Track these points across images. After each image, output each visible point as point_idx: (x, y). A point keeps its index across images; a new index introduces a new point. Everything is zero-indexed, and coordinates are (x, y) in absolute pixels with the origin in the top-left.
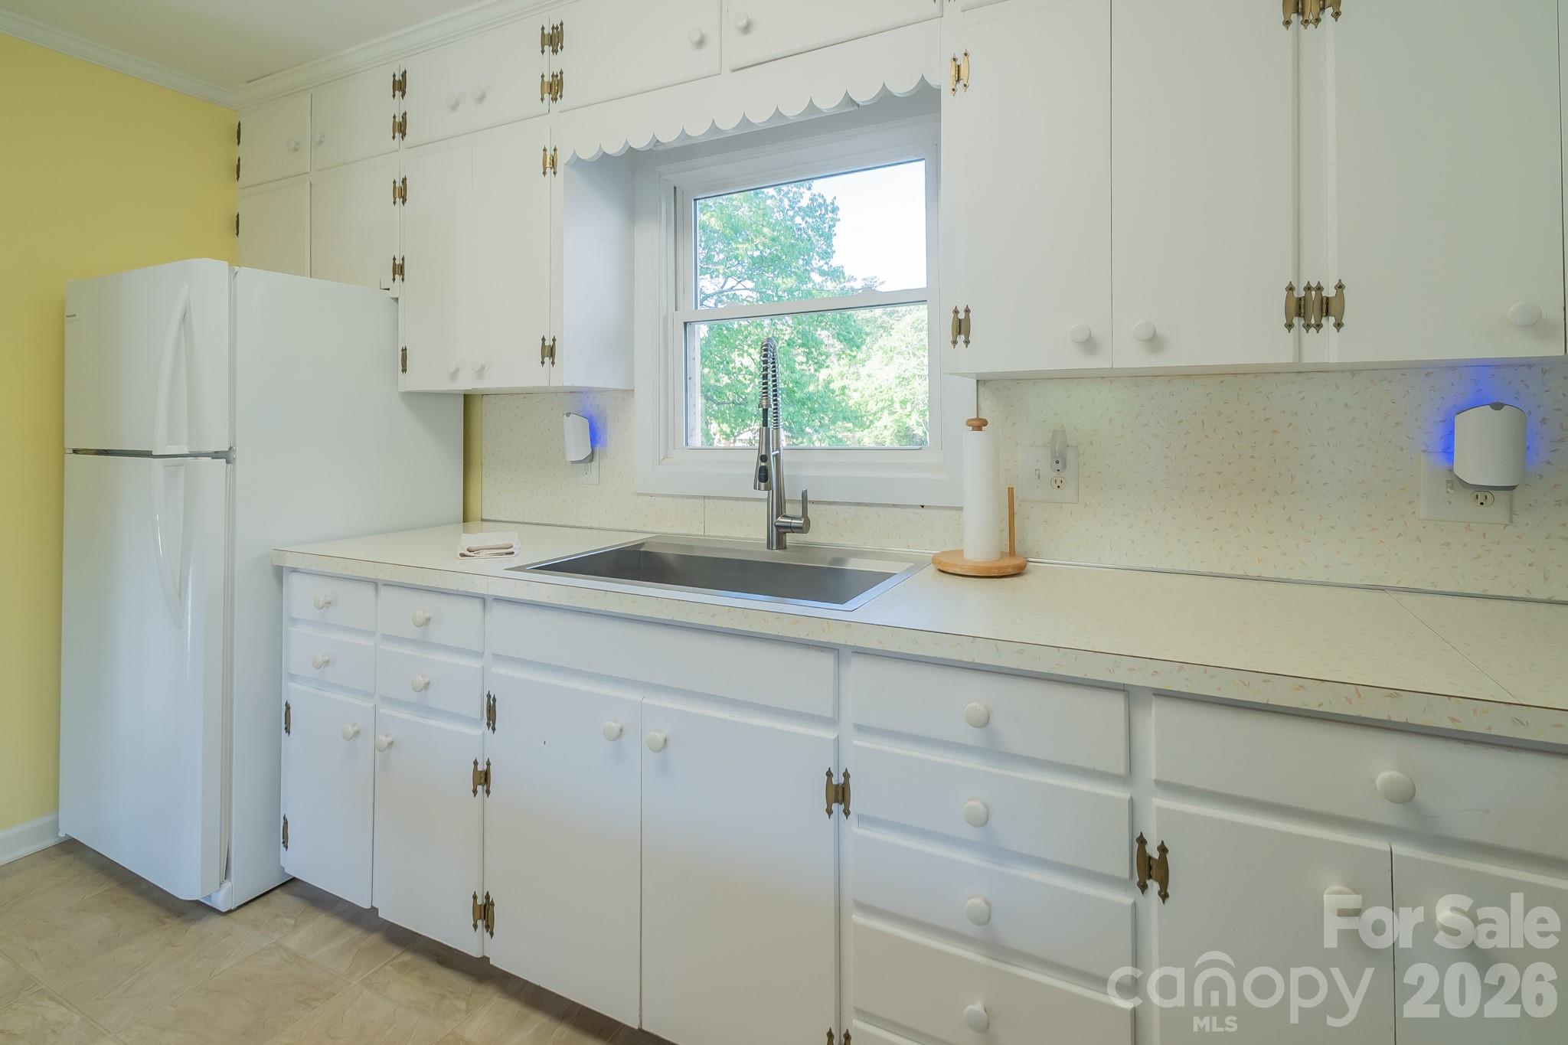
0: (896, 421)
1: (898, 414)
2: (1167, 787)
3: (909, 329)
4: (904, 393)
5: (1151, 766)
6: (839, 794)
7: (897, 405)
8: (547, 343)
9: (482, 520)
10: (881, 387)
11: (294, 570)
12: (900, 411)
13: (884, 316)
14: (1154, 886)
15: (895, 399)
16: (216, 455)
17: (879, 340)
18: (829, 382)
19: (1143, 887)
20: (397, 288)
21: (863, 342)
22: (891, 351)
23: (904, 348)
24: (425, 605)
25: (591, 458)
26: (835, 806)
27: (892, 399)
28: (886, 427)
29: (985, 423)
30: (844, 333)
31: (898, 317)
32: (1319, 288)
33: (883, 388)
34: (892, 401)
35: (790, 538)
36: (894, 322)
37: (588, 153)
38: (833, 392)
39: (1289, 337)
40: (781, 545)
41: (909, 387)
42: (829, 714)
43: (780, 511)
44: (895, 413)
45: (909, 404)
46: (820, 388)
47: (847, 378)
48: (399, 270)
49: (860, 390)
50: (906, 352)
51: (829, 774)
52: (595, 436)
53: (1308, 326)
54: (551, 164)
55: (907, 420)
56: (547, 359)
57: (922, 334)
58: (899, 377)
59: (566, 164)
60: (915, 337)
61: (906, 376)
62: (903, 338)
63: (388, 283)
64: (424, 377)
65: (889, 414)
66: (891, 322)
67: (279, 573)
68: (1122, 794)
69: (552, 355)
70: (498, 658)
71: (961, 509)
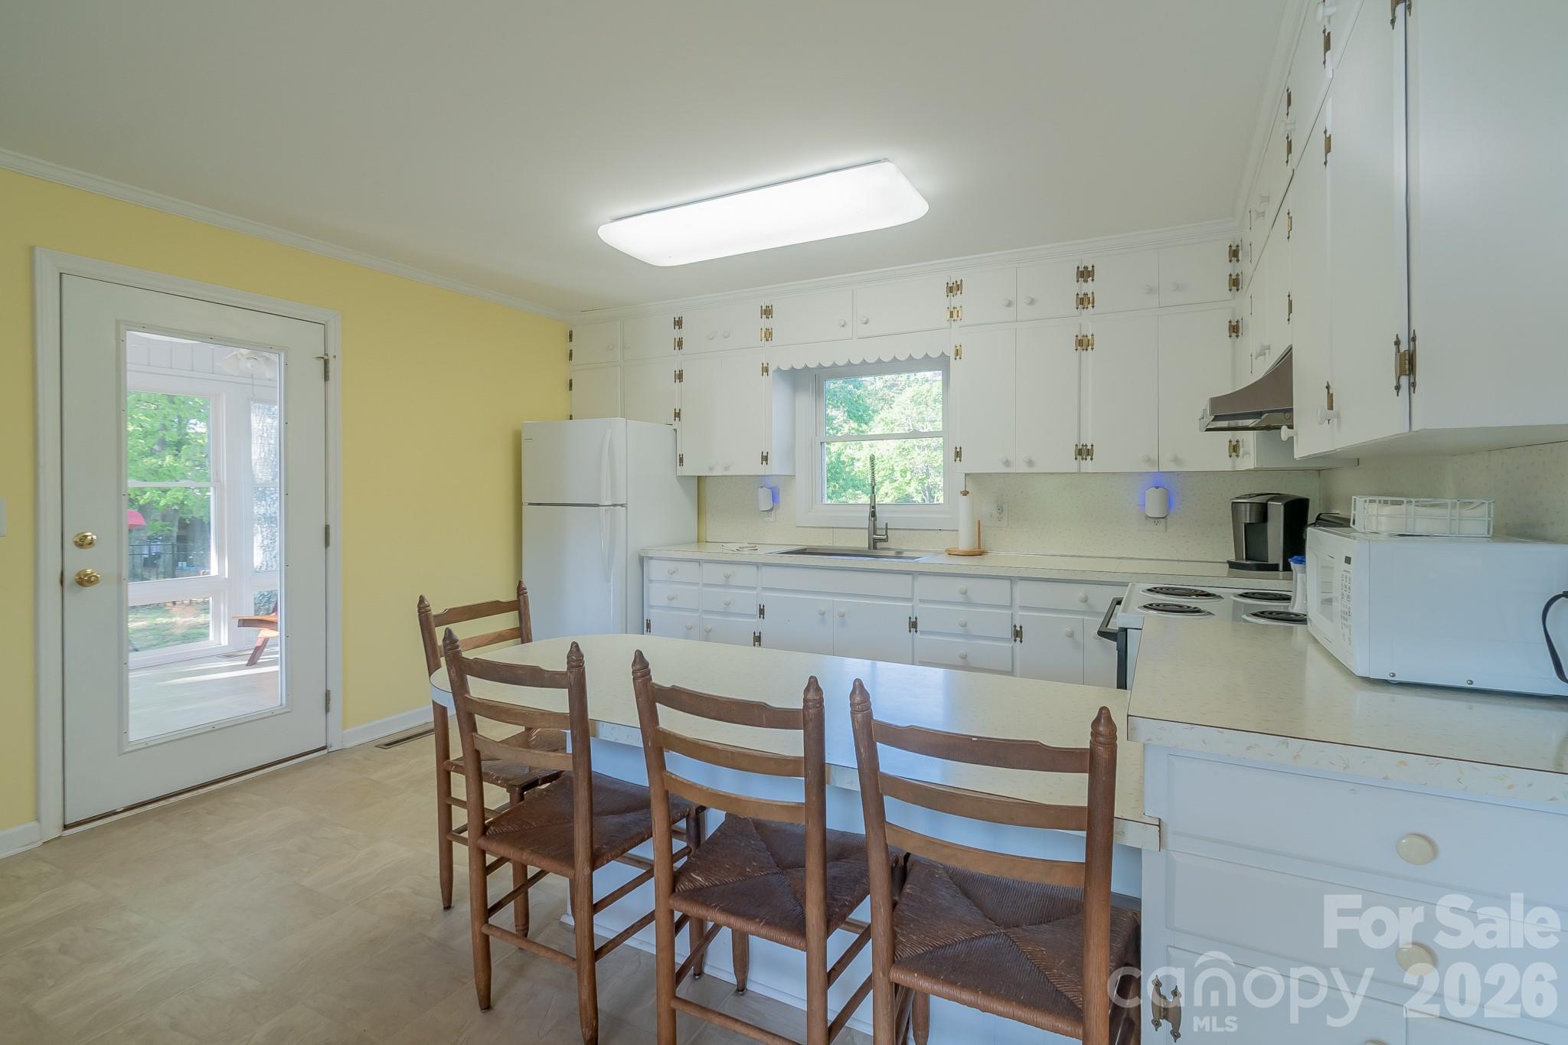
0: (896, 488)
1: (898, 482)
2: (1023, 608)
3: (909, 403)
4: (904, 463)
5: (1018, 602)
6: (913, 625)
7: (897, 474)
8: (764, 454)
9: (707, 542)
10: (882, 456)
11: (651, 558)
12: (901, 479)
13: (885, 389)
14: (1018, 639)
15: (896, 468)
16: (622, 505)
17: (881, 413)
18: (840, 455)
19: (1015, 640)
20: (676, 424)
21: (871, 419)
22: (892, 423)
23: (904, 420)
24: (728, 569)
25: (771, 510)
26: (912, 629)
27: (893, 469)
28: (887, 494)
29: (968, 493)
30: (854, 411)
31: (897, 389)
32: (1086, 446)
33: (885, 457)
34: (893, 470)
35: (879, 545)
36: (893, 394)
37: (785, 367)
38: (843, 463)
39: (1076, 462)
40: (875, 548)
41: (909, 457)
42: (909, 596)
43: (875, 533)
44: (895, 481)
45: (909, 473)
46: (833, 459)
47: (850, 448)
48: (677, 415)
49: (862, 460)
50: (906, 424)
51: (910, 618)
52: (775, 497)
53: (1082, 459)
54: (765, 370)
55: (907, 488)
56: (764, 462)
57: (921, 406)
58: (900, 447)
59: (774, 371)
60: (915, 410)
61: (906, 447)
62: (903, 411)
63: (673, 422)
64: (691, 469)
65: (890, 482)
66: (892, 394)
67: (642, 561)
68: (1009, 612)
69: (766, 460)
70: (764, 589)
71: (957, 531)
